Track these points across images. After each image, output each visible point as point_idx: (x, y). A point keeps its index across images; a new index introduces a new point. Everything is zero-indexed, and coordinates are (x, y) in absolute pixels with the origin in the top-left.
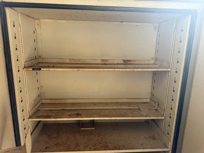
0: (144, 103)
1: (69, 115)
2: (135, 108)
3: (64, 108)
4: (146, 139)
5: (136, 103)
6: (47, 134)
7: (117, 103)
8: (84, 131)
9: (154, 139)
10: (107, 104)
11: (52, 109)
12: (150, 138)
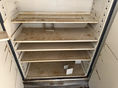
0: (86, 15)
1: (37, 20)
2: (80, 17)
3: (34, 17)
4: (85, 36)
5: (81, 15)
6: (25, 33)
7: (68, 15)
8: (47, 32)
9: (90, 36)
10: (62, 15)
11: (26, 17)
12: (87, 35)
